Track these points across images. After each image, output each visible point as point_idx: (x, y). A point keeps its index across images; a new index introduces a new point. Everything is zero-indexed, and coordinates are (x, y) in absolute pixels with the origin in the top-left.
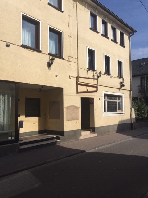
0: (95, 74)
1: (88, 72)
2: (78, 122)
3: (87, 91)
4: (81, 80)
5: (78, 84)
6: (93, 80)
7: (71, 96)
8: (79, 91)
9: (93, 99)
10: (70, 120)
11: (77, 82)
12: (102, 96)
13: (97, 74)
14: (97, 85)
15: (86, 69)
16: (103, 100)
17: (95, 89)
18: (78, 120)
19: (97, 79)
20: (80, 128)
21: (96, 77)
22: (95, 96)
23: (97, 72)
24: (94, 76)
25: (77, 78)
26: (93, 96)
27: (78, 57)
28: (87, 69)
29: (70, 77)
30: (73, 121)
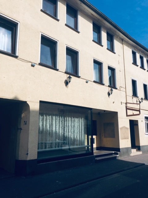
0: (138, 100)
1: (133, 98)
2: (128, 141)
3: (133, 114)
4: (129, 105)
5: (127, 109)
6: (136, 105)
7: (123, 118)
8: (128, 114)
9: (137, 121)
10: (124, 139)
11: (126, 107)
12: (143, 119)
13: (139, 100)
14: (140, 109)
15: (131, 96)
16: (145, 122)
17: (138, 113)
18: (129, 139)
19: (139, 104)
20: (130, 146)
21: (138, 103)
22: (139, 118)
23: (139, 98)
24: (137, 101)
25: (126, 103)
26: (137, 118)
27: (126, 87)
28: (133, 96)
29: (121, 103)
30: (125, 140)
